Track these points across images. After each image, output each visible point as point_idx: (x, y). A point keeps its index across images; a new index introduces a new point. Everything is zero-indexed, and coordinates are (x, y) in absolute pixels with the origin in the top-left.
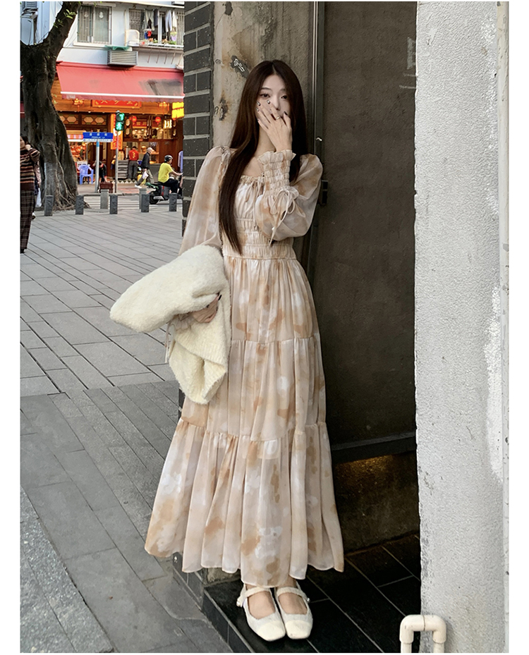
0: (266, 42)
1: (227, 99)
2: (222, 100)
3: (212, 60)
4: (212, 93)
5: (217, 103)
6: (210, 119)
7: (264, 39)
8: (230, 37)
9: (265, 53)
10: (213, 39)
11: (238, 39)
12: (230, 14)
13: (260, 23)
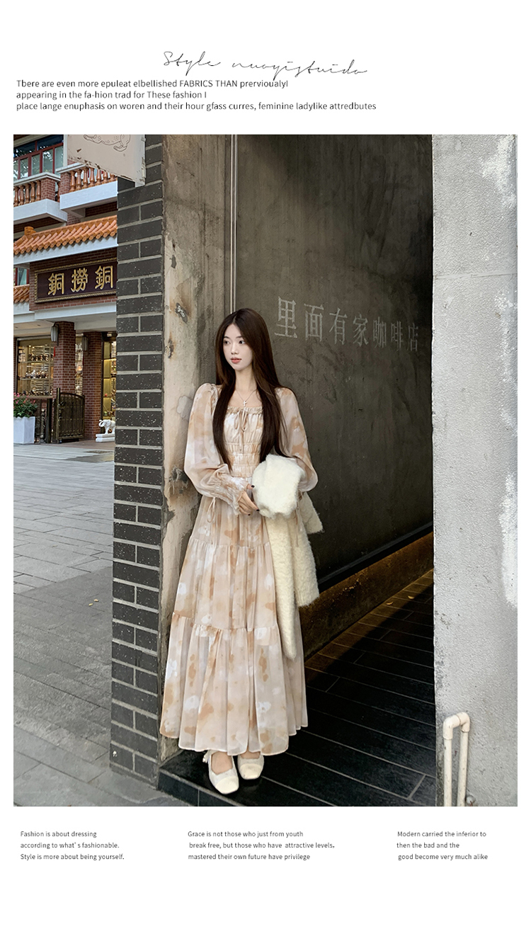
0: (198, 292)
1: (173, 340)
2: (170, 341)
3: (163, 306)
4: (163, 334)
5: (167, 344)
6: (162, 356)
7: (198, 290)
8: (176, 286)
9: (197, 302)
10: (164, 288)
11: (180, 288)
12: (174, 267)
13: (194, 277)
